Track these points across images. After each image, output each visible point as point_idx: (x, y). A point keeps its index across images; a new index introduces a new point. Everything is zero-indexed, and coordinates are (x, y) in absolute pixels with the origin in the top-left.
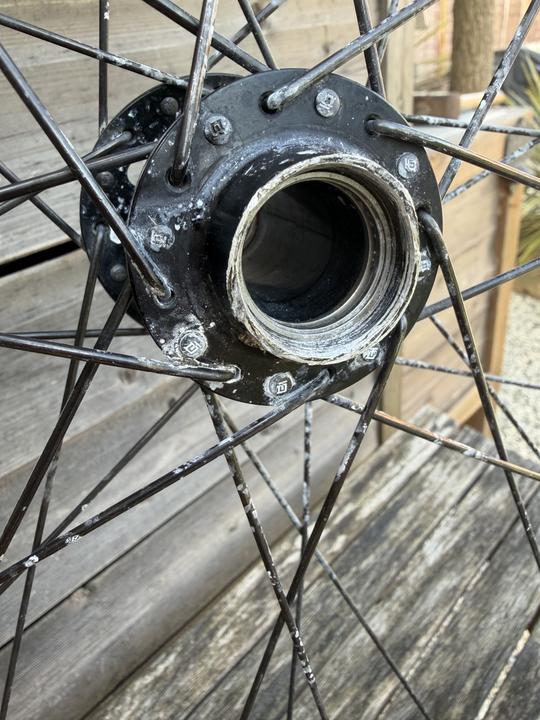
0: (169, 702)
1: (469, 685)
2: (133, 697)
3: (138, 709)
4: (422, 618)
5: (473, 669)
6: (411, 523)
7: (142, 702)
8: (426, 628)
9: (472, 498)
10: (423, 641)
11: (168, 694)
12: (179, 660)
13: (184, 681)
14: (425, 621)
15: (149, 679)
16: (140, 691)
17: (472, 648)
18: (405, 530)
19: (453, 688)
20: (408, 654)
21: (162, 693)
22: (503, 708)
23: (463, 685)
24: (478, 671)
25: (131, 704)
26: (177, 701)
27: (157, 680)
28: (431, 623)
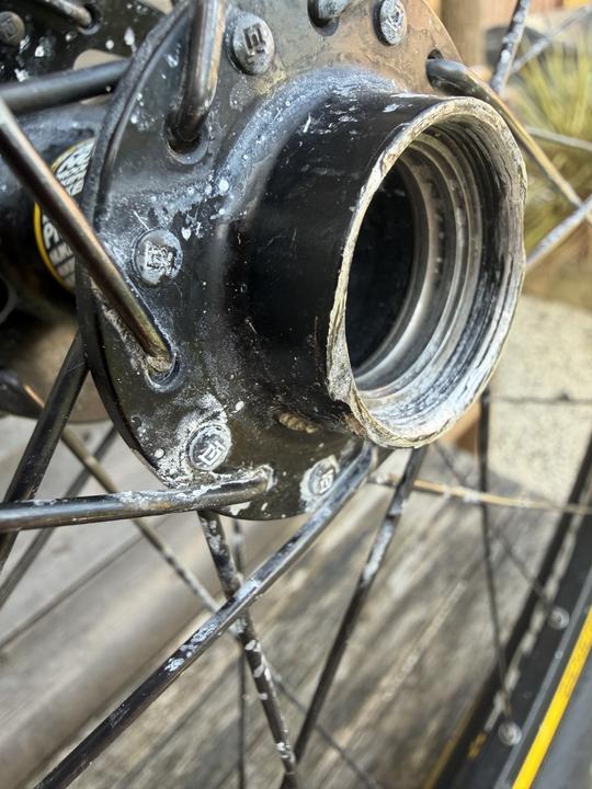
5: (436, 710)
19: (416, 731)
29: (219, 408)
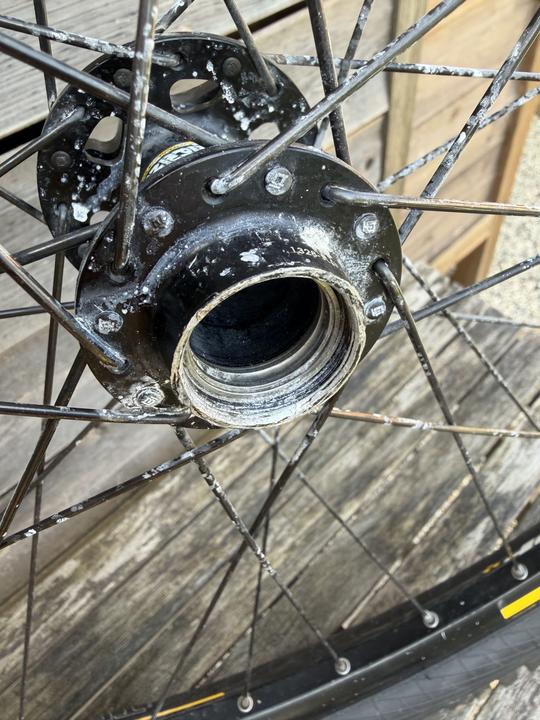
0: (175, 512)
1: (421, 506)
2: (146, 506)
3: (149, 516)
4: (389, 455)
5: (426, 494)
6: (390, 374)
7: (153, 511)
8: (391, 463)
9: (450, 353)
10: (388, 472)
11: (174, 506)
12: (182, 481)
13: (187, 497)
14: (392, 457)
15: (157, 494)
16: (150, 503)
17: (429, 478)
18: (385, 380)
19: (408, 507)
20: (374, 482)
21: (169, 504)
22: (446, 523)
23: (416, 505)
24: (430, 497)
25: (145, 511)
26: (182, 511)
27: (165, 496)
28: (396, 458)
29: (154, 382)
